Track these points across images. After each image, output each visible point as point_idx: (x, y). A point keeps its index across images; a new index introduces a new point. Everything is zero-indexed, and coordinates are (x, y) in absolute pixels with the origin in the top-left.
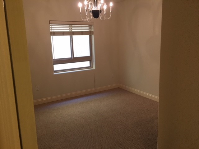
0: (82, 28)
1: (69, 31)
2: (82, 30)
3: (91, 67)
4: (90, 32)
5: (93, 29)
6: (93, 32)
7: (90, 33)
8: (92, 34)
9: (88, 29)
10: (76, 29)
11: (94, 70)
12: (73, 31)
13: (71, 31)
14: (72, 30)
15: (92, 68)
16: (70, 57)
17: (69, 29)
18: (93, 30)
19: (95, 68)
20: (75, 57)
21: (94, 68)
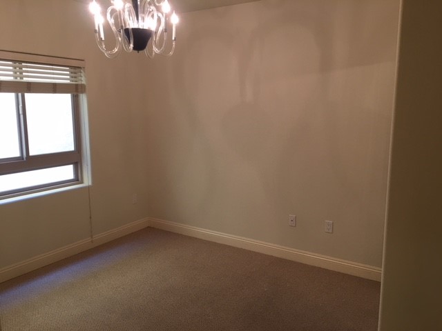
0: (53, 74)
1: (11, 79)
2: (54, 78)
3: (78, 179)
4: (77, 85)
5: (83, 79)
6: (83, 86)
7: (75, 90)
8: (82, 92)
9: (68, 77)
10: (33, 74)
11: (88, 187)
12: (25, 79)
13: (19, 79)
14: (22, 78)
15: (82, 183)
16: (17, 154)
17: (12, 73)
18: (84, 82)
19: (90, 184)
20: (32, 153)
21: (87, 181)
